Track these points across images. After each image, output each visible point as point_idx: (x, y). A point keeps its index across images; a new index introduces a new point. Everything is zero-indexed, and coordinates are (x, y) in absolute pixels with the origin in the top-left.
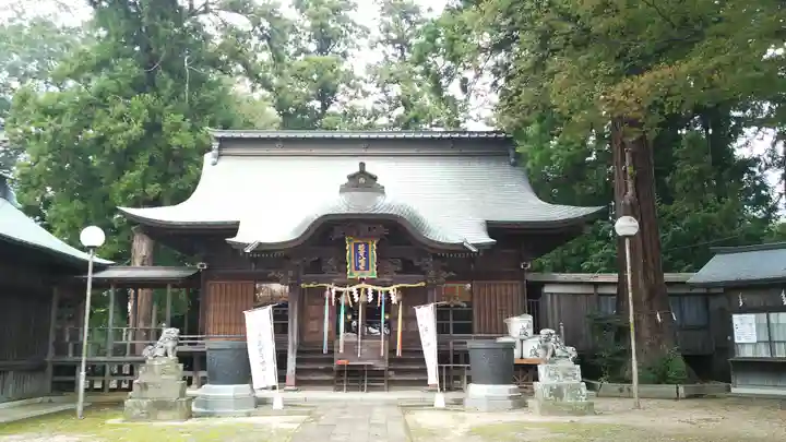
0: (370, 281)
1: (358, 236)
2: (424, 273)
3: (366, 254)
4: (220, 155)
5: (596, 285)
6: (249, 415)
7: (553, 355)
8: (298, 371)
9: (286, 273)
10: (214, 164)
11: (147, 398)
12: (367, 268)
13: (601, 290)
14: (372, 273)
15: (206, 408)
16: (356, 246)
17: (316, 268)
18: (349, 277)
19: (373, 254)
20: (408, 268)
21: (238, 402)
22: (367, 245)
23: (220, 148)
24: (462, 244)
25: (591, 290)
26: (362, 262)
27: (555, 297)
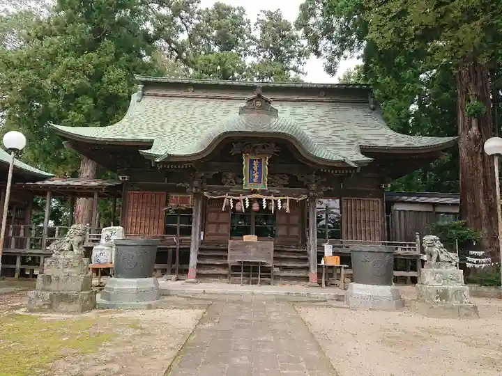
0: (263, 192)
1: (254, 153)
2: (306, 187)
3: (260, 169)
4: (143, 95)
5: (435, 205)
6: (149, 307)
7: (438, 259)
8: (199, 266)
9: (191, 183)
10: (139, 101)
11: (48, 290)
12: (259, 181)
13: (439, 209)
14: (263, 186)
15: (109, 300)
16: (251, 161)
17: (218, 179)
18: (244, 188)
19: (265, 169)
20: (294, 183)
21: (141, 294)
22: (260, 161)
23: (143, 89)
24: (343, 162)
25: (430, 209)
26: (256, 175)
27: (402, 214)
